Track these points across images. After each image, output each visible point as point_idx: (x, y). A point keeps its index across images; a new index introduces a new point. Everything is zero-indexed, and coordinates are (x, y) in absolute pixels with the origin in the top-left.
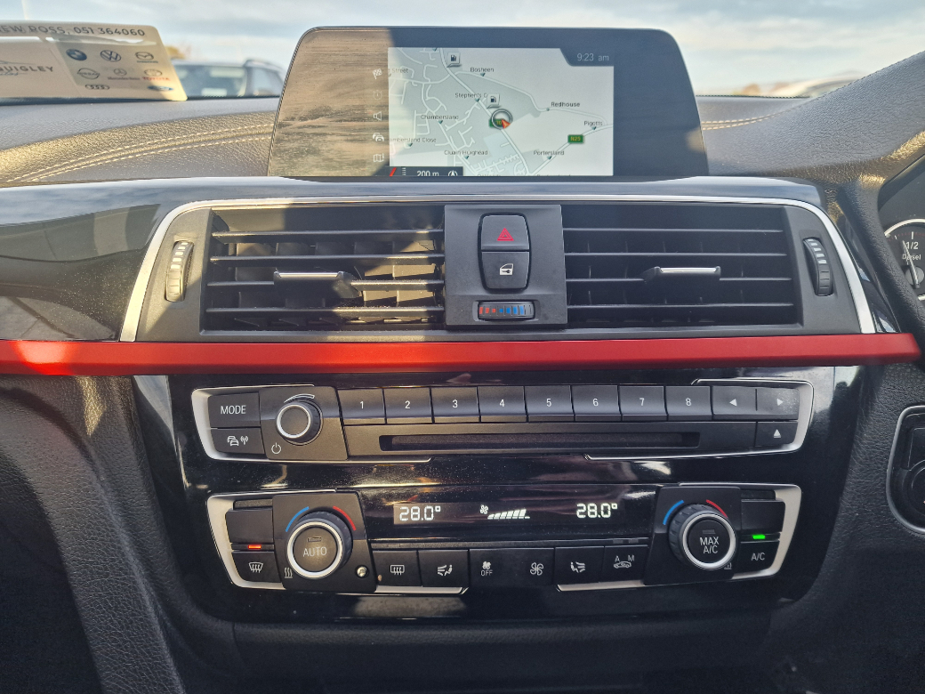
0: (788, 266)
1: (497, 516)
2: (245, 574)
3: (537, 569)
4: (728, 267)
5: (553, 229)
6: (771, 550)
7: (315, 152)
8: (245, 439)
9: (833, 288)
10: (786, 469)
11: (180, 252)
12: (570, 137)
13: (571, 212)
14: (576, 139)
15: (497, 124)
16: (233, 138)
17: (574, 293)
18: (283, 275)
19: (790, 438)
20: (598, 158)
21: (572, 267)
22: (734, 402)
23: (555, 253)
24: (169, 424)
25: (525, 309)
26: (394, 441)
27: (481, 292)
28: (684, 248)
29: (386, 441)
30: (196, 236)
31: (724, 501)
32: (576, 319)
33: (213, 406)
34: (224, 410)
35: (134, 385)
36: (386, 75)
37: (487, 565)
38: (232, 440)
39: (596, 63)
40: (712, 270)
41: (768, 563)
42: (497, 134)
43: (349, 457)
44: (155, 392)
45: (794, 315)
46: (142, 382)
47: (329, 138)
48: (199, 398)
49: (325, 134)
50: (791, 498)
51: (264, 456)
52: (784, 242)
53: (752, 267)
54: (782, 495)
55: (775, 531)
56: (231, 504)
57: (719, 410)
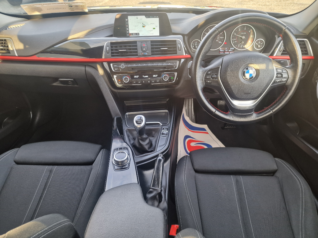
0: (176, 47)
1: (145, 77)
2: (119, 84)
3: (149, 82)
4: (169, 48)
5: (149, 44)
6: (173, 80)
9: (180, 50)
10: (175, 71)
13: (152, 42)
14: (154, 29)
15: (143, 27)
17: (152, 51)
18: (120, 50)
19: (176, 68)
20: (157, 32)
21: (152, 48)
22: (170, 63)
23: (150, 47)
25: (146, 54)
26: (134, 69)
27: (142, 52)
28: (165, 45)
30: (109, 45)
31: (168, 74)
32: (152, 55)
33: (113, 66)
34: (115, 66)
37: (144, 82)
38: (116, 69)
39: (156, 18)
40: (167, 48)
41: (173, 81)
42: (143, 28)
43: (129, 71)
45: (176, 53)
48: (111, 65)
50: (176, 74)
51: (119, 71)
52: (176, 44)
53: (171, 48)
54: (175, 74)
55: (174, 77)
56: (116, 76)
57: (168, 64)
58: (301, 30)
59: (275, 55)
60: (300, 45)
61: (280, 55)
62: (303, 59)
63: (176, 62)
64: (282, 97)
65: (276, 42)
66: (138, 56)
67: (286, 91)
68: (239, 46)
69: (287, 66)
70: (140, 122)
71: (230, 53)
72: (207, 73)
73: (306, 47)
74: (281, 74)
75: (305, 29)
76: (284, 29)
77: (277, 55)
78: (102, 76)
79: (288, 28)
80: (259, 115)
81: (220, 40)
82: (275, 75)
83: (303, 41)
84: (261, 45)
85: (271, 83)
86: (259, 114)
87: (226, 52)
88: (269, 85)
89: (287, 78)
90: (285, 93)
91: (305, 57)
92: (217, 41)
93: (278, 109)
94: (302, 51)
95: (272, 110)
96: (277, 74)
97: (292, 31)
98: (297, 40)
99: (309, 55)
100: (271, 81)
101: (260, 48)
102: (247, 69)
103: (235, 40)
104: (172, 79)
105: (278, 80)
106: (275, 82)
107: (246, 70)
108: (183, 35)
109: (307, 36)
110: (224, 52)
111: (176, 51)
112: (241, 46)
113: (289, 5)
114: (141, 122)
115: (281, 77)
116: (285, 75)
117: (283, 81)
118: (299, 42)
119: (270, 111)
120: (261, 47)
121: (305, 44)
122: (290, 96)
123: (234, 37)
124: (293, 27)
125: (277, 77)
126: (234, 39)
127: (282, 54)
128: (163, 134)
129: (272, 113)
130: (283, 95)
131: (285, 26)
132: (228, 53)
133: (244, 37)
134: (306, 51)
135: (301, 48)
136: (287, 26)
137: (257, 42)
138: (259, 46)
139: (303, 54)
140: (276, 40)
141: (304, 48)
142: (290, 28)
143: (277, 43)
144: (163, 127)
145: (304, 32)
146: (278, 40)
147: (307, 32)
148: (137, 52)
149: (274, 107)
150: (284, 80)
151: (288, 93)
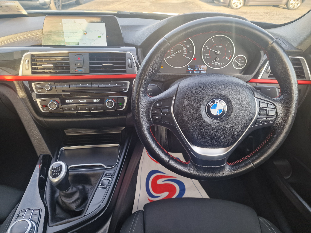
0: (125, 63)
1: (81, 101)
2: (44, 110)
3: (87, 109)
5: (87, 57)
6: (122, 106)
7: (50, 39)
8: (41, 91)
9: (131, 66)
10: (125, 94)
11: (27, 61)
12: (98, 36)
16: (35, 35)
17: (91, 68)
19: (126, 90)
21: (90, 63)
22: (117, 85)
23: (87, 61)
24: (29, 88)
26: (65, 91)
27: (76, 68)
29: (63, 91)
30: (29, 59)
32: (91, 72)
33: (35, 85)
34: (37, 86)
35: (23, 82)
36: (62, 24)
37: (79, 108)
38: (39, 91)
39: (102, 22)
40: (111, 64)
41: (122, 108)
42: (84, 35)
43: (57, 93)
44: (26, 83)
45: (125, 71)
46: (24, 82)
47: (53, 37)
48: (33, 84)
49: (52, 36)
50: (126, 99)
51: (44, 93)
52: (125, 59)
53: (119, 63)
54: (124, 98)
55: (123, 103)
56: (40, 100)
57: (114, 86)
58: (295, 45)
59: (260, 78)
60: (294, 64)
61: (267, 77)
62: (299, 84)
63: (126, 84)
64: (267, 143)
65: (261, 60)
66: (70, 73)
67: (273, 135)
68: (213, 63)
69: (275, 99)
70: (56, 174)
71: (202, 72)
72: (155, 104)
73: (302, 68)
74: (266, 110)
75: (301, 44)
76: (270, 43)
77: (262, 78)
78: (22, 99)
79: (277, 43)
80: (233, 168)
81: (188, 55)
82: (257, 112)
83: (298, 60)
84: (241, 63)
85: (250, 123)
86: (233, 166)
87: (196, 70)
88: (248, 127)
89: (276, 116)
90: (271, 138)
91: (302, 81)
92: (183, 55)
93: (262, 161)
94: (297, 73)
95: (252, 162)
96: (260, 110)
97: (283, 45)
98: (290, 58)
99: (307, 79)
100: (251, 121)
101: (240, 67)
102: (213, 102)
103: (207, 56)
104: (120, 105)
105: (262, 120)
106: (256, 122)
107: (211, 104)
108: (137, 47)
109: (303, 52)
110: (193, 71)
111: (125, 67)
112: (216, 64)
113: (281, 19)
114: (58, 174)
115: (266, 115)
116: (272, 112)
117: (269, 121)
118: (293, 60)
119: (249, 163)
120: (242, 66)
121: (300, 64)
122: (280, 144)
123: (206, 51)
124: (285, 40)
125: (259, 114)
126: (206, 54)
127: (270, 76)
128: (102, 184)
129: (252, 167)
130: (270, 140)
131: (272, 39)
132: (199, 72)
133: (219, 52)
134: (303, 73)
135: (295, 69)
136: (275, 39)
137: (237, 59)
138: (240, 65)
139: (298, 77)
140: (262, 57)
141: (299, 70)
142: (280, 42)
143: (263, 61)
144: (106, 172)
145: (300, 48)
146: (264, 57)
147: (304, 48)
148: (69, 68)
149: (255, 157)
150: (271, 119)
151: (277, 139)
